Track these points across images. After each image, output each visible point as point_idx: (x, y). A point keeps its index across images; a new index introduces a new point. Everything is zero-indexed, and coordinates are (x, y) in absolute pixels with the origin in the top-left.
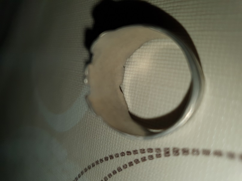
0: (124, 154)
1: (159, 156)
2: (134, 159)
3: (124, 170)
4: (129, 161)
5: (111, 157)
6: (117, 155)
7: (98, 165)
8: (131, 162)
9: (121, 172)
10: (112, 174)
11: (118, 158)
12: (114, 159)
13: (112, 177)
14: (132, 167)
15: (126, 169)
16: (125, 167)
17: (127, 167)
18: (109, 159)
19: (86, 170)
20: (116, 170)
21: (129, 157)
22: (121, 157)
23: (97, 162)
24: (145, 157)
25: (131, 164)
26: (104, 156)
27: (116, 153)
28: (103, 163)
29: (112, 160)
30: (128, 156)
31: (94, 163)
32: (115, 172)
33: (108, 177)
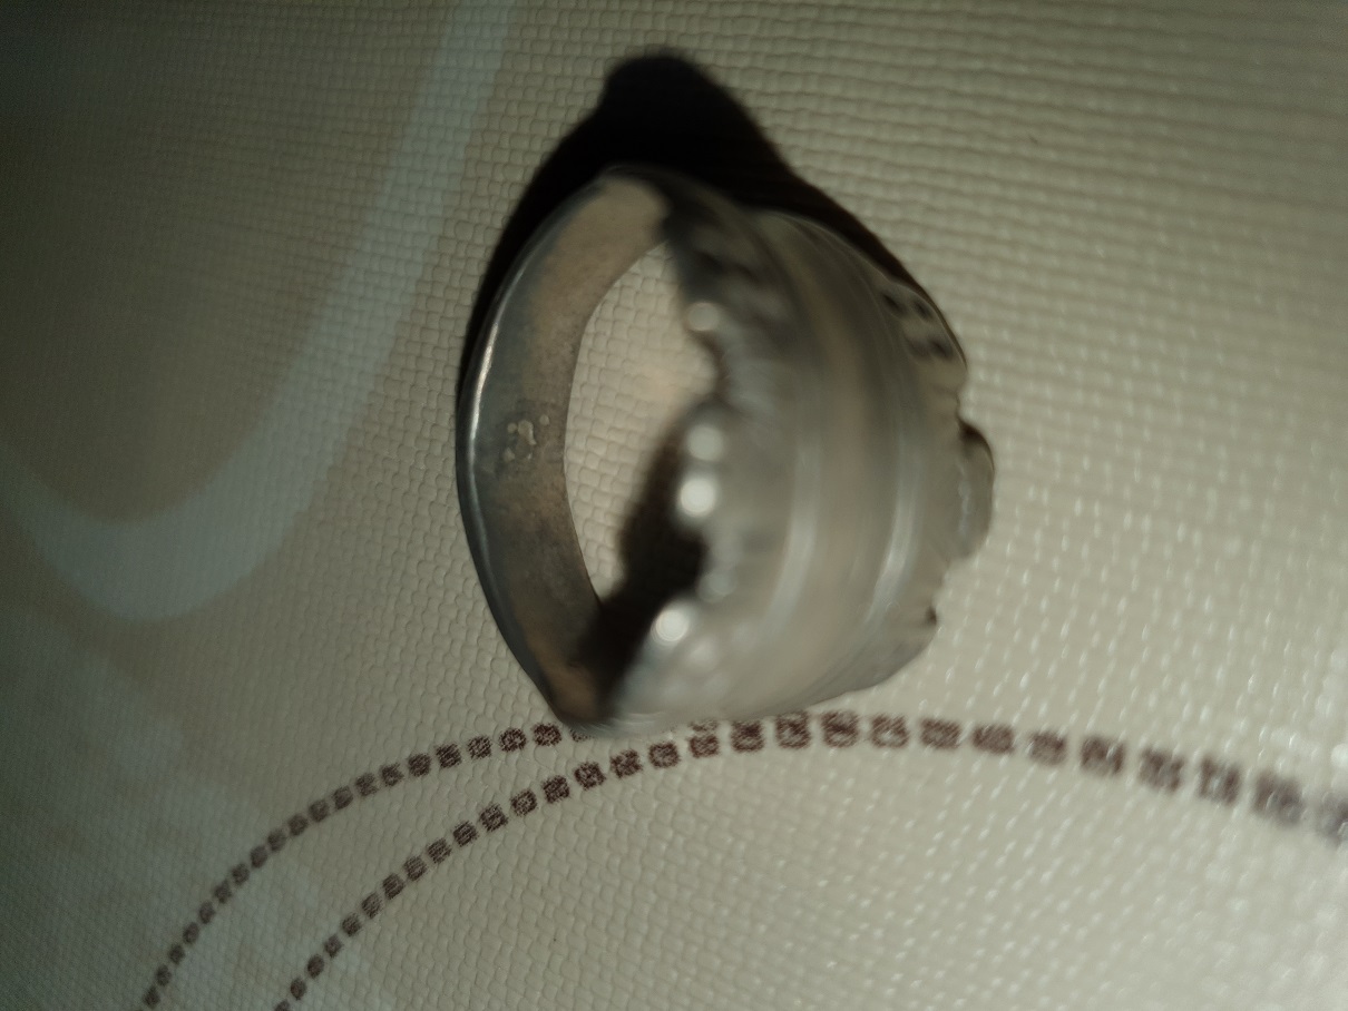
0: (518, 741)
1: (704, 746)
2: (575, 766)
3: (521, 819)
4: (547, 775)
5: (448, 756)
6: (481, 748)
7: (370, 799)
8: (561, 781)
9: (500, 833)
10: (450, 840)
11: (487, 758)
12: (460, 767)
13: (449, 859)
14: (560, 805)
15: (531, 815)
16: (525, 803)
17: (532, 807)
18: (435, 765)
19: (297, 826)
20: (473, 819)
22: (503, 755)
23: (365, 785)
24: (633, 755)
25: (556, 789)
26: (407, 753)
27: (477, 735)
28: (400, 785)
29: (451, 774)
30: (542, 749)
31: (347, 789)
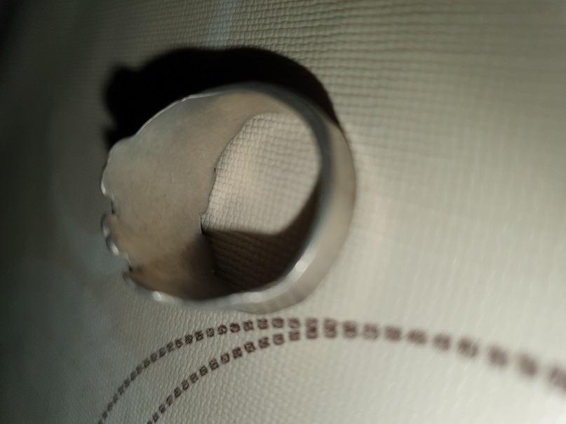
0: (224, 330)
1: (295, 336)
2: (245, 343)
3: (224, 366)
4: (234, 347)
5: (199, 336)
6: (211, 333)
7: (171, 353)
8: (239, 349)
9: (216, 371)
10: (198, 373)
11: (212, 338)
12: (203, 341)
13: (198, 382)
14: (239, 359)
15: (228, 364)
16: (225, 358)
17: (228, 361)
18: (194, 340)
19: (146, 364)
20: (207, 365)
21: (236, 336)
22: (219, 336)
23: (169, 347)
24: (266, 339)
25: (237, 353)
26: (185, 334)
27: (210, 327)
28: (182, 348)
29: (200, 343)
30: (233, 334)
31: (163, 348)
32: (203, 371)
33: (189, 381)
